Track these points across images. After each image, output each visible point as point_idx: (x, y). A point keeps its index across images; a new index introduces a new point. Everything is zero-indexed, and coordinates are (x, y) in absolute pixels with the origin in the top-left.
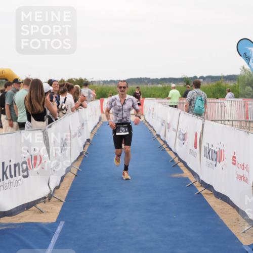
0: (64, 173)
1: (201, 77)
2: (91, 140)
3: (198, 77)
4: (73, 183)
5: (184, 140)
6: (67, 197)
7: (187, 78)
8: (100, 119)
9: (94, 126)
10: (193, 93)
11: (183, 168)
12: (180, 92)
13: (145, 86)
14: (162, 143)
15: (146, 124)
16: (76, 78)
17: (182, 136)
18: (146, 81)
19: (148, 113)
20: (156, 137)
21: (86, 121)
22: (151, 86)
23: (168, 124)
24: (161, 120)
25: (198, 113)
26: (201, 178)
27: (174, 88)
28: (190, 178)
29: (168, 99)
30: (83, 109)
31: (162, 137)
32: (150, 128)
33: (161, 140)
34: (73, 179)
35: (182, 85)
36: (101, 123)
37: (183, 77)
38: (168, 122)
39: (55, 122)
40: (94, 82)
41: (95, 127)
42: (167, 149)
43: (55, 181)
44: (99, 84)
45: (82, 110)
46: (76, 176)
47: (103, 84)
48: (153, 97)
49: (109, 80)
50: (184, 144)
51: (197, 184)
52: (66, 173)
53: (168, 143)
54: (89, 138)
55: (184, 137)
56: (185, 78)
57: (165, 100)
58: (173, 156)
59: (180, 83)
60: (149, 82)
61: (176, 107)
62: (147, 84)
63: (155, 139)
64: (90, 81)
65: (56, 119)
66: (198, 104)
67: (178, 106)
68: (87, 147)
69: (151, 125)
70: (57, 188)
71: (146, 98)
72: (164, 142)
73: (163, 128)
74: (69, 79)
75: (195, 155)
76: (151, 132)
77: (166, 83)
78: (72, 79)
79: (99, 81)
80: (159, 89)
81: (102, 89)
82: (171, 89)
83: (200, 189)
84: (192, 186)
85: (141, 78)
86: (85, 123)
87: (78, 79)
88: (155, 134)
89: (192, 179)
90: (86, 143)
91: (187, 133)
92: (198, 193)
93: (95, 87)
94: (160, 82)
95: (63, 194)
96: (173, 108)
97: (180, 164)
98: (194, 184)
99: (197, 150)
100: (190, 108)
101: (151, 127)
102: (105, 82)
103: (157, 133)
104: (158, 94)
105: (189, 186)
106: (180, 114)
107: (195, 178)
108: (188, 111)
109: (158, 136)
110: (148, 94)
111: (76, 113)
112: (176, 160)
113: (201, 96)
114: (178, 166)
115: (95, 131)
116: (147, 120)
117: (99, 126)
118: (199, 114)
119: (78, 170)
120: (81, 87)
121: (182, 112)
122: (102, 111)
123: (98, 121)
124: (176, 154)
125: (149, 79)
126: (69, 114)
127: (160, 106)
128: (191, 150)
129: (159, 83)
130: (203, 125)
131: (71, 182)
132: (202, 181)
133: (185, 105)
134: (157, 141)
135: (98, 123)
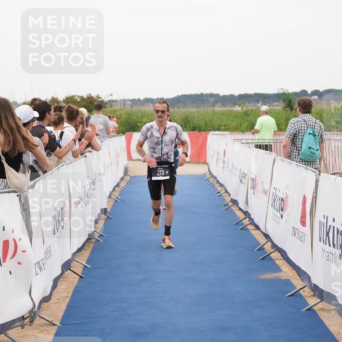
0: (59, 272)
1: (316, 93)
2: (109, 210)
3: (309, 92)
4: (76, 292)
5: (282, 210)
6: (64, 317)
7: (289, 94)
8: (126, 172)
9: (116, 184)
10: (298, 121)
11: (281, 263)
12: (276, 120)
13: (210, 109)
14: (241, 216)
15: (212, 180)
16: (80, 95)
17: (278, 202)
18: (212, 100)
19: (215, 159)
20: (230, 204)
21: (100, 174)
22: (220, 109)
23: (253, 180)
24: (238, 173)
25: (307, 159)
26: (314, 281)
27: (266, 113)
28: (293, 281)
29: (253, 133)
30: (94, 152)
31: (242, 205)
32: (220, 189)
33: (240, 209)
34: (75, 283)
35: (279, 106)
36: (128, 178)
37: (282, 91)
38: (253, 177)
39: (42, 176)
40: (115, 101)
41: (118, 185)
42: (251, 227)
43: (41, 287)
44: (124, 105)
45: (92, 155)
46: (81, 277)
47: (131, 107)
48: (225, 130)
49: (142, 98)
50: (282, 217)
51: (306, 293)
52: (63, 273)
53: (252, 217)
54: (105, 206)
55: (281, 205)
56: (284, 94)
57: (248, 136)
58: (262, 240)
59: (275, 104)
60: (216, 102)
61: (267, 148)
62: (214, 106)
63: (228, 208)
64: (106, 99)
65: (45, 172)
66: (308, 141)
67: (273, 146)
68: (101, 224)
69: (221, 182)
70: (46, 300)
71: (211, 133)
72: (247, 214)
73: (243, 188)
74: (67, 96)
75: (302, 239)
76: (221, 195)
77: (249, 102)
78: (73, 97)
79: (124, 100)
80: (236, 115)
81: (129, 114)
82: (259, 114)
83: (312, 301)
84: (296, 295)
85: (202, 95)
86: (97, 179)
87: (85, 96)
88: (228, 199)
89: (298, 283)
90: (99, 215)
91: (287, 196)
92: (309, 309)
93: (116, 111)
94: (238, 102)
95: (56, 310)
96: (262, 151)
97: (275, 255)
98: (301, 291)
99: (307, 230)
100: (293, 150)
101: (222, 185)
102: (135, 102)
103: (233, 197)
104: (234, 124)
105: (292, 295)
106: (274, 161)
107: (302, 280)
108: (289, 157)
109: (235, 202)
110: (216, 124)
111: (81, 161)
112: (268, 247)
113: (313, 128)
114: (271, 259)
115: (116, 194)
116: (214, 173)
117: (123, 184)
118: (309, 161)
119: (85, 266)
120: (90, 111)
121: (278, 158)
122: (130, 157)
123: (121, 175)
124: (266, 236)
125: (218, 95)
126: (68, 162)
127: (237, 146)
128: (294, 228)
129: (235, 104)
130: (317, 182)
131: (72, 289)
132: (315, 286)
133: (283, 144)
134: (233, 212)
135: (122, 179)
